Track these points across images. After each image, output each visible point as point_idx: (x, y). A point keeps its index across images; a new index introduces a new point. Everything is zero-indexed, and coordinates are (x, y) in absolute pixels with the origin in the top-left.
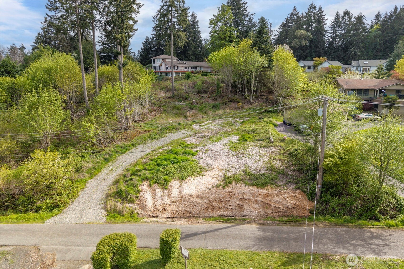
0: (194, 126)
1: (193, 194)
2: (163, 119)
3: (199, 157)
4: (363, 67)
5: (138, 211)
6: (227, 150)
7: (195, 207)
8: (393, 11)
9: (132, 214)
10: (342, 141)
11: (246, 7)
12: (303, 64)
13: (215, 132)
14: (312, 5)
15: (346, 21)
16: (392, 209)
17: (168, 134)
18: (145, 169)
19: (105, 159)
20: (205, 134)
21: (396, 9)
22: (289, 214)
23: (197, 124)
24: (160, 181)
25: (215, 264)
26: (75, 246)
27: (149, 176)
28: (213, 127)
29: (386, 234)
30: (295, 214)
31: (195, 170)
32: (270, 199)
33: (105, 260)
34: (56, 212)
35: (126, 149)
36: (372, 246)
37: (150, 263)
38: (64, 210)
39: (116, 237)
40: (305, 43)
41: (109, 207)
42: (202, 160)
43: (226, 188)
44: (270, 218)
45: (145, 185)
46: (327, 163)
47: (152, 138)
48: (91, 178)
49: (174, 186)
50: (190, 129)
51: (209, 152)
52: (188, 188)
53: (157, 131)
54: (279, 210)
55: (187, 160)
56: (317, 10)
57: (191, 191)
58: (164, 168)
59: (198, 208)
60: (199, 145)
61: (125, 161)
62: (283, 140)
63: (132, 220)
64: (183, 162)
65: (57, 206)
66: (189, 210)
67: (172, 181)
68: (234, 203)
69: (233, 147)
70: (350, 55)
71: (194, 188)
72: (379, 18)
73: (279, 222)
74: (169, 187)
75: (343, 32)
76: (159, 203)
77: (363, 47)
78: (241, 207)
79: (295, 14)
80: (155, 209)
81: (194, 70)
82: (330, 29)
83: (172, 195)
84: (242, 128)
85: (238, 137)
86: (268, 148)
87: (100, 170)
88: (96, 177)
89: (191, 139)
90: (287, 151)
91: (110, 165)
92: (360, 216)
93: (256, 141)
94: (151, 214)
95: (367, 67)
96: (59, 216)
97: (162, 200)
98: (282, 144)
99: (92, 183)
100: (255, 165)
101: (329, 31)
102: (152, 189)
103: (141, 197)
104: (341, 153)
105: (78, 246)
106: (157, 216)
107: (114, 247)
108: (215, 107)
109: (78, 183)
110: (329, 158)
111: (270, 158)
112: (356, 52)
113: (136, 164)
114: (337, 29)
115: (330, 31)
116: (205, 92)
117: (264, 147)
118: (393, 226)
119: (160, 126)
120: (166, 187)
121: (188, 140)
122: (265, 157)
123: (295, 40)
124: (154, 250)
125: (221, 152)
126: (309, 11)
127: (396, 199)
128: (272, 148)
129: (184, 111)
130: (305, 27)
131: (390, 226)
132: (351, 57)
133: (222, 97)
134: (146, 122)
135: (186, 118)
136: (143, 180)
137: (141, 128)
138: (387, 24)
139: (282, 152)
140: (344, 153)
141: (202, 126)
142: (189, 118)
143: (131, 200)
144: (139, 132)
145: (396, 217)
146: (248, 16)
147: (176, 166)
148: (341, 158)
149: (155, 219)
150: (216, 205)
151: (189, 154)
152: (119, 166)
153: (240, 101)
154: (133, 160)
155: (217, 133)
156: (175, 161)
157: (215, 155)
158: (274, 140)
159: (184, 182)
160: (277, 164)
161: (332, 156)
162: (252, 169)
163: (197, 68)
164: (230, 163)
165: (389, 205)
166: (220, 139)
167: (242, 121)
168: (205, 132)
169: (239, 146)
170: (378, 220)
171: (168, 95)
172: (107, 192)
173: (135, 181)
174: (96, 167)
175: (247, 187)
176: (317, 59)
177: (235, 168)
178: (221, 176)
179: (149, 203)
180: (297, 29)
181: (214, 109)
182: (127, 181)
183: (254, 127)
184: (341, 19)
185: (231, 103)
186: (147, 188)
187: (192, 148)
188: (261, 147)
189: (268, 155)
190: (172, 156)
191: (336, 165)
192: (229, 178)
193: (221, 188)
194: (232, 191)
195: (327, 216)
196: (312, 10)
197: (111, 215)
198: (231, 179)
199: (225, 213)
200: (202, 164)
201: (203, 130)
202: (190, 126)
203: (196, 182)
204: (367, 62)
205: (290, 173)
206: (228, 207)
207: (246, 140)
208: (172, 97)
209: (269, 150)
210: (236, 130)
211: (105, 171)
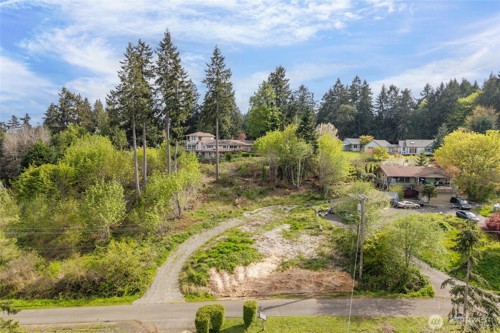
0: (245, 214)
1: (257, 277)
2: (212, 206)
3: (257, 245)
4: (410, 147)
5: (211, 292)
6: (281, 238)
7: (260, 288)
8: (440, 87)
9: (206, 295)
10: (378, 231)
11: (288, 84)
12: (348, 142)
13: (266, 220)
14: (356, 78)
15: (392, 96)
16: (416, 284)
17: (221, 223)
18: (210, 257)
19: (167, 248)
20: (258, 222)
21: (442, 86)
22: (338, 291)
23: (248, 212)
24: (226, 267)
25: (284, 326)
26: (170, 319)
27: (215, 262)
28: (264, 216)
29: (412, 302)
30: (342, 290)
31: (256, 256)
32: (322, 280)
33: (206, 322)
34: (138, 296)
35: (184, 238)
36: (401, 310)
37: (235, 327)
38: (145, 294)
39: (210, 307)
40: (350, 118)
41: (184, 290)
42: (260, 247)
43: (285, 271)
44: (323, 294)
45: (213, 271)
46: (366, 248)
47: (205, 226)
48: (159, 266)
49: (240, 271)
50: (242, 217)
51: (265, 240)
52: (252, 272)
53: (210, 220)
54: (329, 288)
55: (247, 248)
56: (362, 83)
57: (255, 274)
58: (227, 256)
59: (263, 289)
60: (255, 233)
61: (186, 249)
62: (331, 229)
63: (209, 299)
64: (243, 249)
65: (138, 290)
66: (256, 290)
67: (237, 267)
68: (292, 283)
69: (286, 235)
70: (397, 132)
71: (257, 272)
72: (428, 90)
73: (330, 297)
74: (235, 272)
75: (389, 107)
76: (228, 285)
77: (411, 124)
78: (298, 287)
79: (338, 87)
80: (226, 290)
81: (233, 149)
82: (376, 103)
83: (239, 278)
84: (292, 216)
85: (289, 225)
86: (318, 236)
87: (165, 258)
88: (163, 266)
89: (245, 228)
90: (335, 238)
91: (173, 253)
92: (393, 290)
93: (307, 229)
94: (223, 295)
95: (414, 147)
96: (142, 299)
97: (230, 283)
98: (331, 232)
99: (161, 271)
100: (308, 252)
101: (375, 106)
102: (220, 274)
103: (211, 281)
104: (376, 240)
105: (172, 319)
106: (229, 296)
107: (211, 313)
108: (262, 193)
109: (149, 271)
110: (367, 244)
111: (320, 245)
112: (404, 129)
113: (199, 252)
114: (383, 104)
115: (377, 106)
116: (249, 176)
117: (314, 235)
118: (415, 296)
119: (212, 215)
120: (232, 272)
121: (242, 228)
122: (316, 244)
123: (340, 115)
124: (235, 319)
125: (276, 240)
126: (353, 85)
127: (419, 276)
128: (321, 236)
129: (232, 198)
130: (350, 100)
131: (414, 296)
132: (399, 135)
133: (268, 182)
134: (196, 210)
135: (236, 205)
136: (210, 266)
137: (193, 216)
138: (434, 101)
139: (330, 239)
140: (378, 240)
141: (253, 214)
142: (239, 206)
143: (203, 283)
144: (192, 221)
145: (418, 290)
146: (290, 93)
147: (238, 253)
148: (376, 244)
149: (228, 298)
150: (278, 285)
151: (247, 242)
152: (182, 255)
153: (286, 187)
154: (194, 248)
155: (270, 221)
156: (237, 249)
157: (271, 243)
158: (323, 228)
159: (247, 267)
160: (327, 250)
161: (370, 243)
162: (305, 255)
163: (236, 147)
164: (286, 249)
165: (413, 281)
166: (272, 228)
167: (291, 208)
168: (256, 220)
169: (292, 234)
170: (406, 293)
171: (212, 179)
172: (178, 278)
173: (203, 268)
174: (161, 256)
175: (302, 270)
176: (363, 137)
177: (291, 254)
178: (279, 262)
179: (220, 285)
180: (342, 102)
181: (261, 195)
182: (196, 268)
183: (303, 215)
184: (387, 95)
185: (277, 188)
186: (215, 273)
187: (248, 236)
188: (311, 235)
189: (318, 242)
190: (232, 244)
191: (372, 250)
192: (286, 263)
193: (280, 271)
194: (290, 274)
195: (367, 291)
196: (357, 83)
197: (187, 296)
198: (288, 263)
199: (285, 292)
200: (261, 251)
201: (255, 218)
202: (241, 214)
203: (258, 266)
204: (414, 143)
205: (338, 258)
206: (288, 286)
207: (297, 229)
208: (217, 183)
209: (318, 238)
210: (287, 218)
211: (170, 259)
